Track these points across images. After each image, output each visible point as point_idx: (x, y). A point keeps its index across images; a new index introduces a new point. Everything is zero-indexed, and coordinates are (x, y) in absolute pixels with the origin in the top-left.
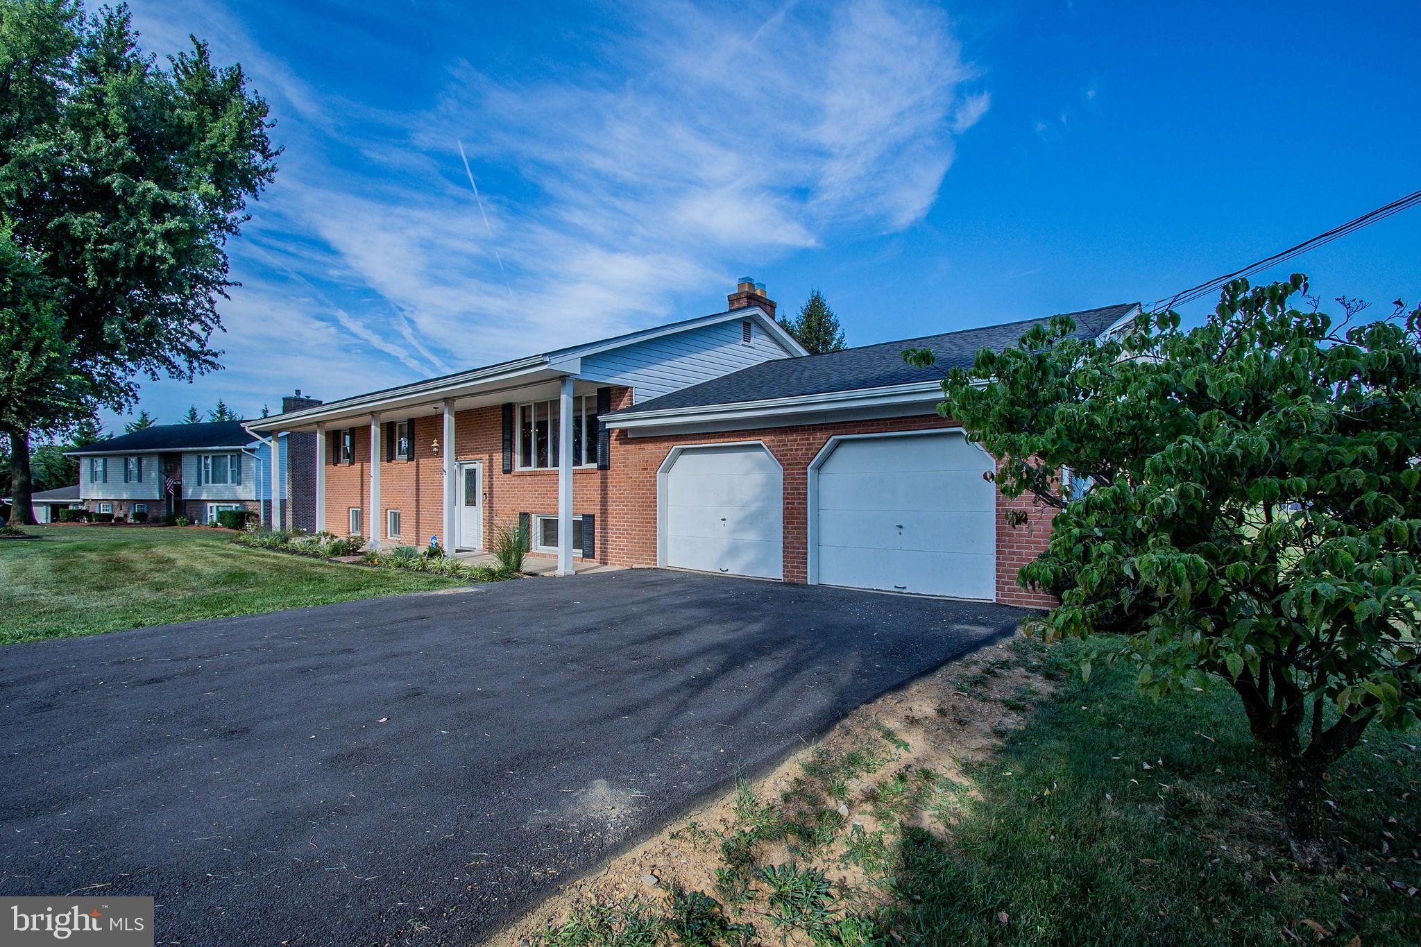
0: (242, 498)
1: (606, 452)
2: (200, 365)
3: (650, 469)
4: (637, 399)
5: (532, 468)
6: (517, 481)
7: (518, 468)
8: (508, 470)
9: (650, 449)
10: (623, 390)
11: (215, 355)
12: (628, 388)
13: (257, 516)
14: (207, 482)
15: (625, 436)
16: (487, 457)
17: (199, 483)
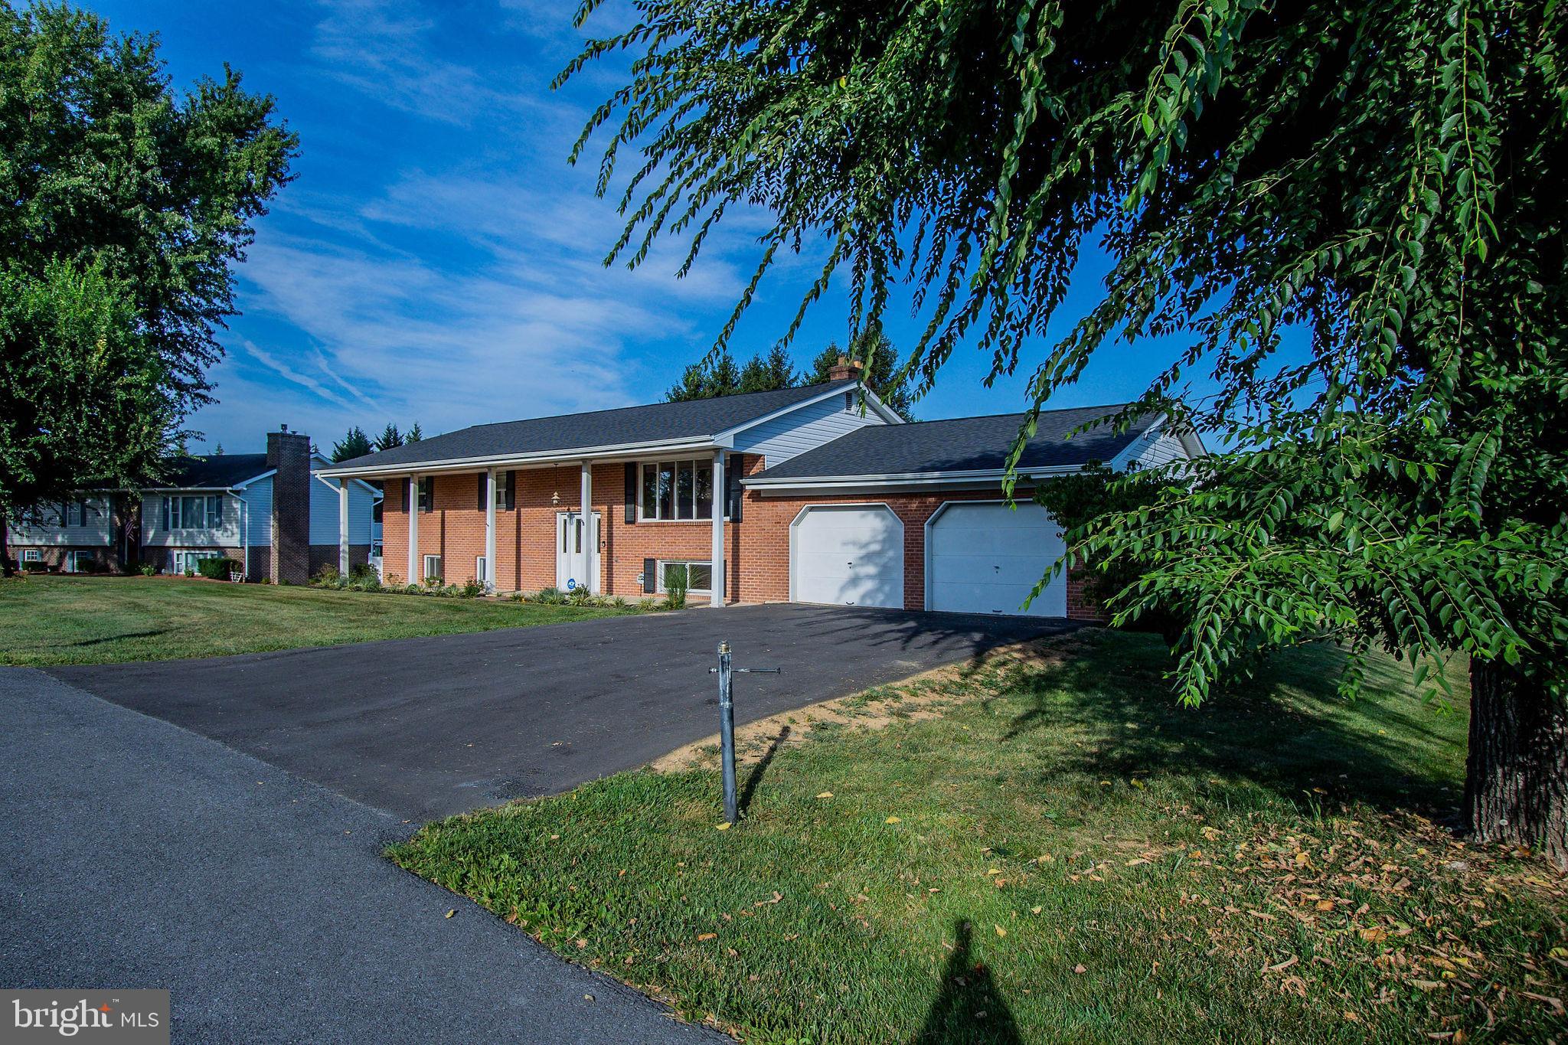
0: (222, 545)
1: (737, 508)
2: (192, 399)
3: (783, 524)
4: (769, 464)
5: (657, 520)
6: (641, 531)
7: (640, 519)
8: (631, 521)
9: (782, 506)
10: (757, 458)
11: (208, 388)
12: (761, 456)
13: (241, 565)
14: (175, 525)
15: (756, 496)
16: (605, 508)
17: (166, 528)
